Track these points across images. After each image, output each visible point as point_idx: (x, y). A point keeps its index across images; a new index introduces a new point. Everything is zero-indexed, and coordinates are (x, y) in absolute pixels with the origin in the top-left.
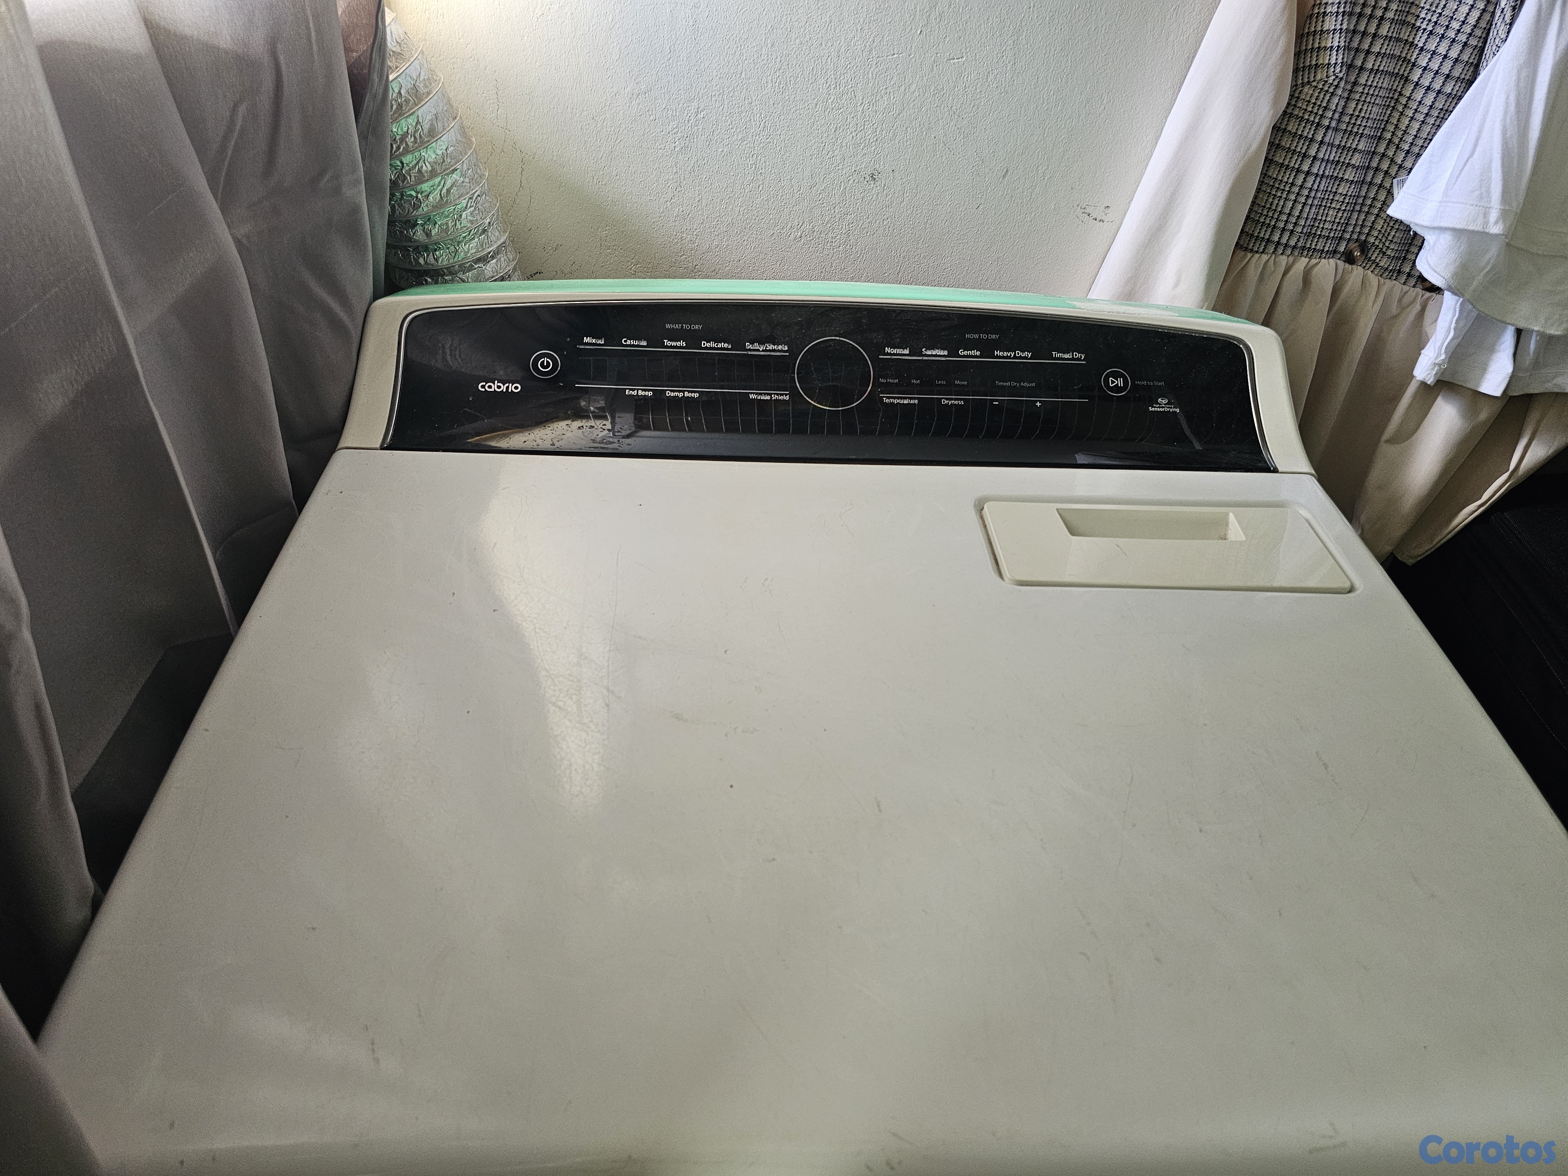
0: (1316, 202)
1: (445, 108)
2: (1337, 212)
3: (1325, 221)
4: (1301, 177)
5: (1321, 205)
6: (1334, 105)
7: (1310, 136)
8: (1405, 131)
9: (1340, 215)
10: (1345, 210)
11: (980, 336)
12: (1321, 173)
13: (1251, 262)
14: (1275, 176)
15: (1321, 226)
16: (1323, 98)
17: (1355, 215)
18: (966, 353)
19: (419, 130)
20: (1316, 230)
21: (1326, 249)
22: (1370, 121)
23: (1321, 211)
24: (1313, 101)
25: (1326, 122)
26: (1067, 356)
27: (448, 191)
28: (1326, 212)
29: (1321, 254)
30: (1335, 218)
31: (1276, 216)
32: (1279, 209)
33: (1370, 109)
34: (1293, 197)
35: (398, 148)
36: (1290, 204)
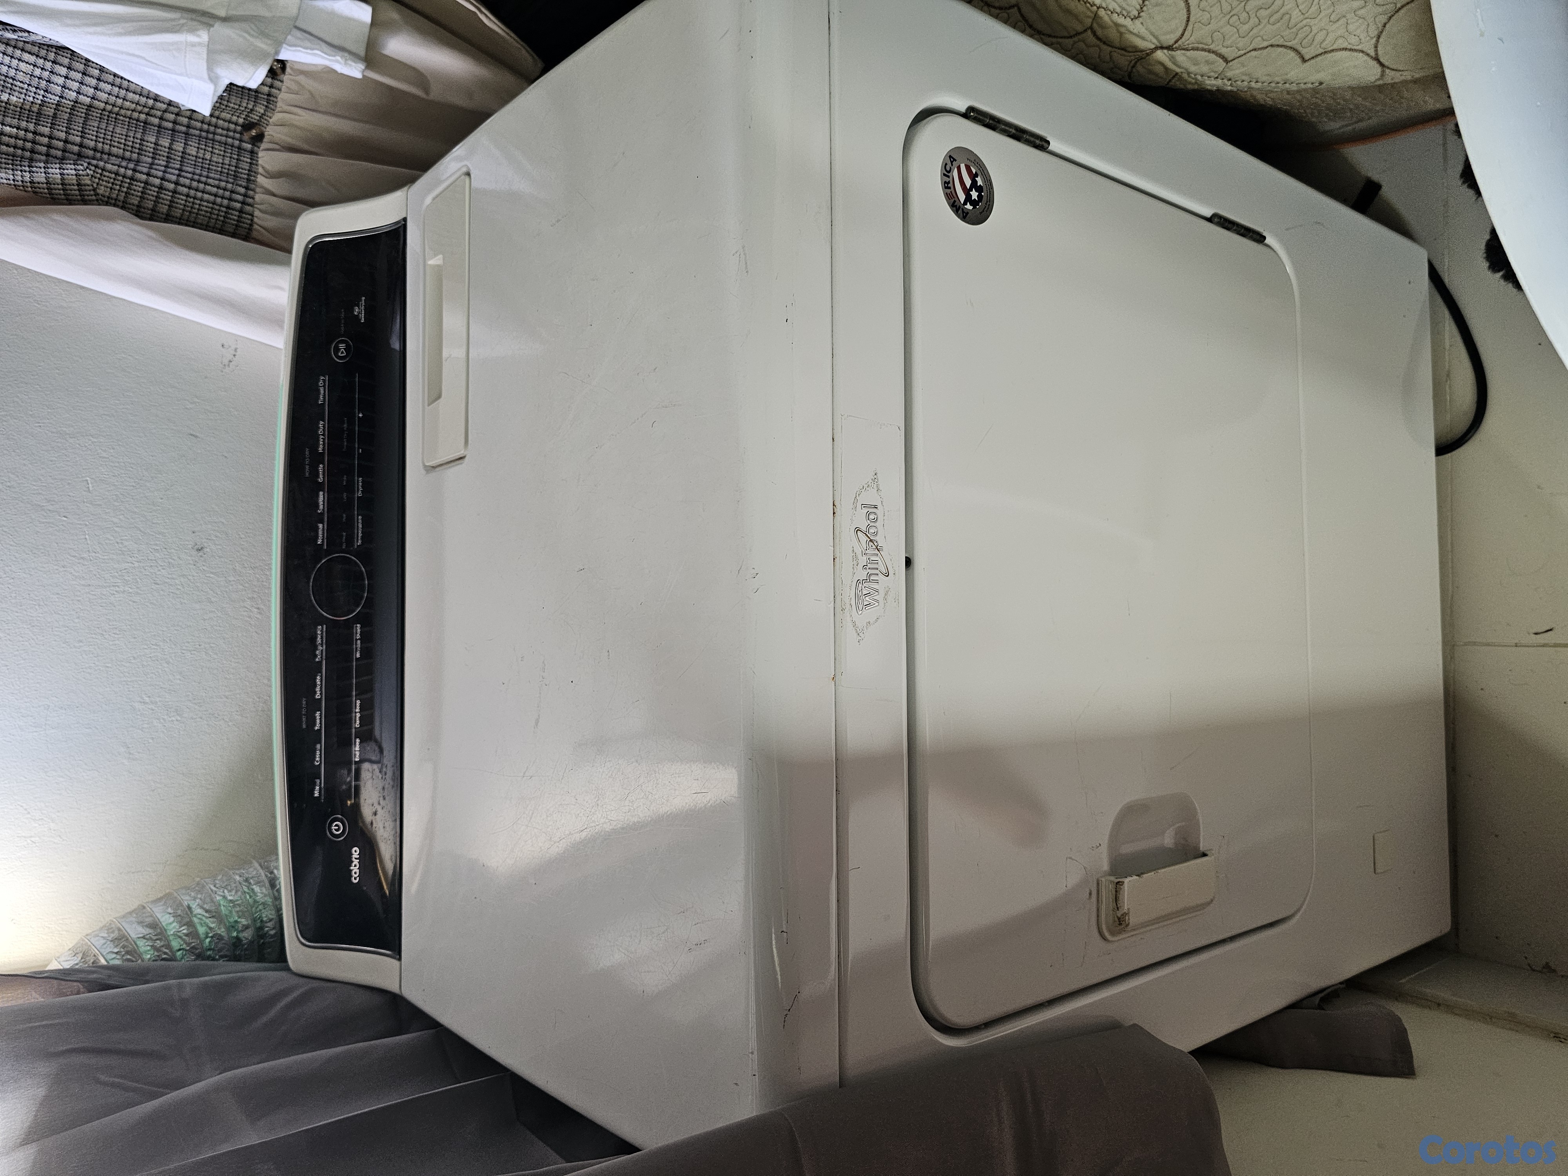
0: (205, 173)
1: (135, 915)
2: (214, 153)
3: (222, 164)
4: (180, 189)
5: (208, 169)
6: (114, 167)
7: (142, 185)
8: (137, 104)
9: (217, 151)
10: (212, 148)
11: (308, 464)
12: (177, 172)
13: (261, 225)
14: (181, 211)
15: (227, 167)
16: (108, 177)
17: (218, 138)
18: (321, 476)
19: (150, 937)
20: (232, 171)
21: (249, 160)
22: (129, 134)
23: (214, 168)
24: (110, 185)
25: (130, 173)
26: (322, 392)
27: (207, 911)
28: (214, 164)
29: (254, 164)
30: (220, 155)
31: (217, 207)
32: (211, 205)
33: (118, 136)
34: (199, 194)
35: (165, 953)
36: (206, 196)
